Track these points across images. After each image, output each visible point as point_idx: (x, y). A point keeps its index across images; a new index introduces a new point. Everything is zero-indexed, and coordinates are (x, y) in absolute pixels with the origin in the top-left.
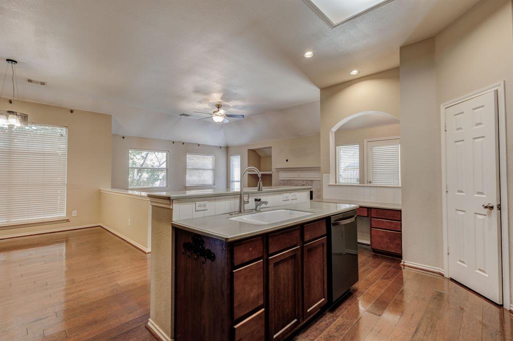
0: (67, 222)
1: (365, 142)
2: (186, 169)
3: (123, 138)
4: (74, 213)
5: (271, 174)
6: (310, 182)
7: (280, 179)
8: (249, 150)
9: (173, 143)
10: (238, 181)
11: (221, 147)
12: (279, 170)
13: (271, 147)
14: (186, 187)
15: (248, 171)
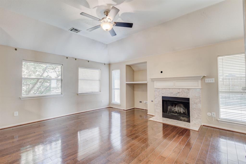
2: (78, 79)
3: (16, 49)
5: (147, 83)
6: (187, 90)
7: (155, 87)
8: (126, 65)
9: (67, 58)
10: (118, 89)
11: (105, 64)
12: (153, 80)
14: (78, 94)
15: (126, 82)
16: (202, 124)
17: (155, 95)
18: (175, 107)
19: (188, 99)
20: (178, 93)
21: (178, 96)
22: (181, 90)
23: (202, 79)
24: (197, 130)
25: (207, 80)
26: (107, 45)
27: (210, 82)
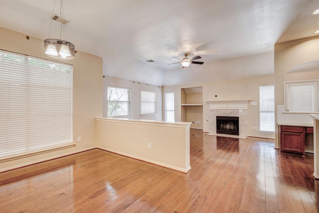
0: (74, 146)
1: (285, 83)
2: (141, 102)
3: (104, 77)
4: (79, 139)
5: (203, 105)
6: (237, 111)
7: (210, 109)
8: (181, 89)
9: (134, 82)
11: (159, 87)
12: (208, 103)
13: (202, 87)
14: (141, 115)
15: (181, 104)
16: (248, 136)
17: (210, 115)
18: (226, 125)
19: (238, 118)
20: (230, 113)
21: (230, 116)
22: (232, 111)
23: (248, 102)
24: (245, 138)
25: (252, 103)
26: (167, 70)
27: (254, 104)
